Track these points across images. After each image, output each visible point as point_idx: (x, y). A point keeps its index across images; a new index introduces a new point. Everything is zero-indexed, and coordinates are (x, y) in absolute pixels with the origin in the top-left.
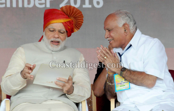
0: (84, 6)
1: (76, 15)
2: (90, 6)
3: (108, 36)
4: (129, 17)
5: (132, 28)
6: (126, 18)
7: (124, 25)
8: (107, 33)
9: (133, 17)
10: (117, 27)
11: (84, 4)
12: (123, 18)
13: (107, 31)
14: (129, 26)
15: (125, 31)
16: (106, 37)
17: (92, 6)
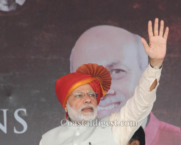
1: (99, 74)
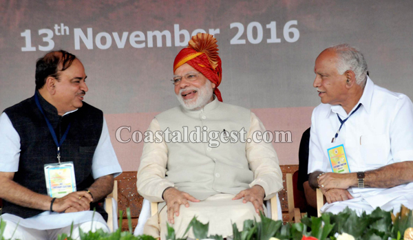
0: (269, 41)
2: (279, 41)
3: (319, 85)
4: (358, 60)
5: (359, 77)
6: (352, 61)
7: (347, 73)
8: (319, 80)
9: (363, 59)
10: (334, 73)
11: (270, 37)
12: (347, 60)
13: (319, 76)
14: (354, 75)
15: (348, 81)
16: (315, 85)
17: (282, 40)
